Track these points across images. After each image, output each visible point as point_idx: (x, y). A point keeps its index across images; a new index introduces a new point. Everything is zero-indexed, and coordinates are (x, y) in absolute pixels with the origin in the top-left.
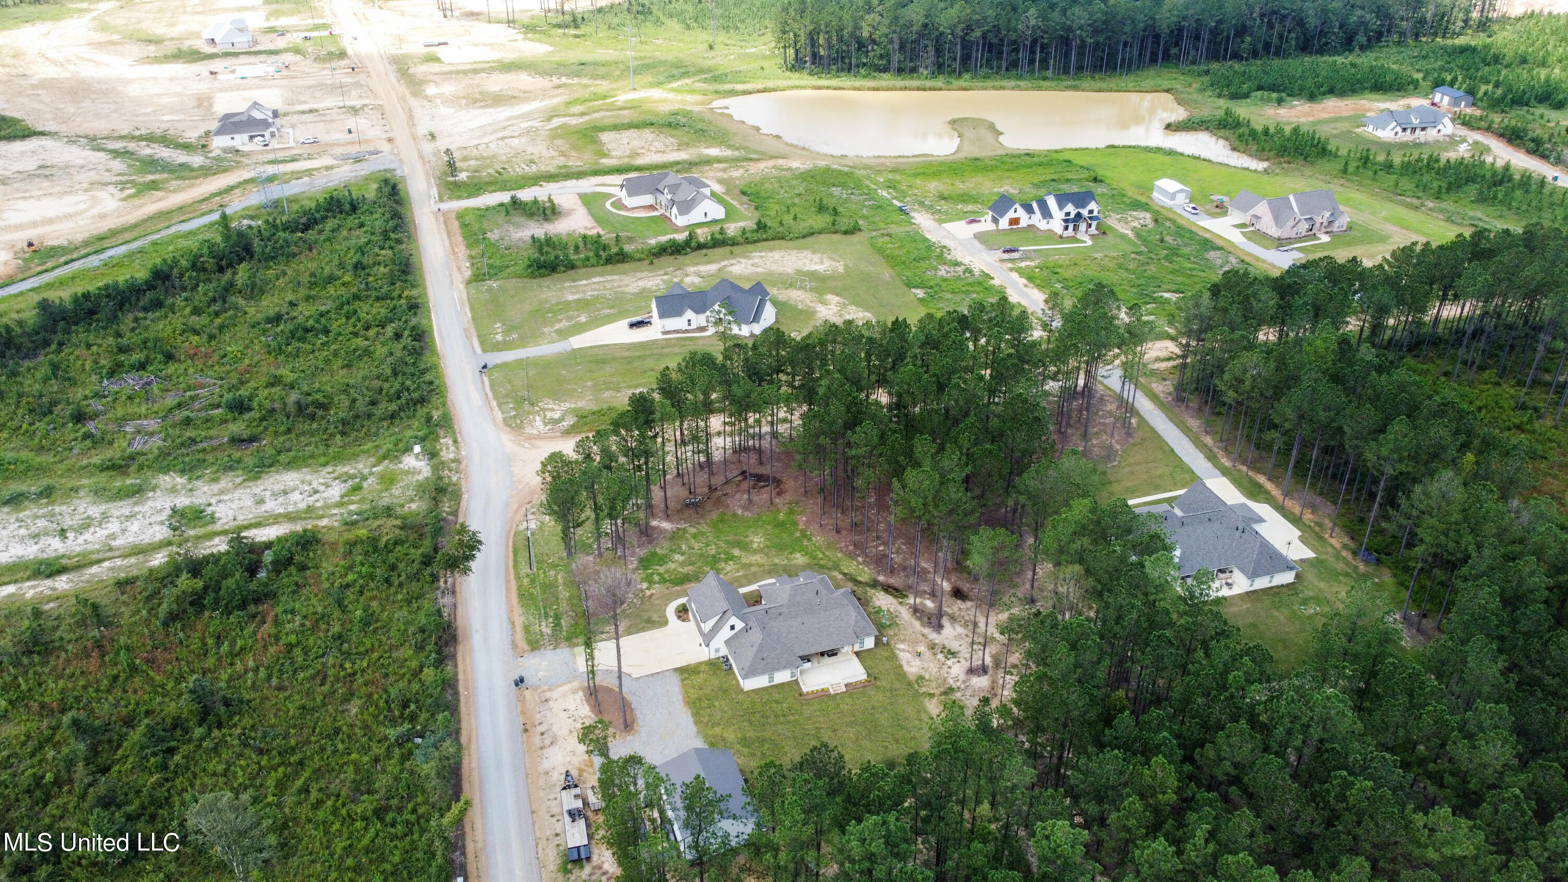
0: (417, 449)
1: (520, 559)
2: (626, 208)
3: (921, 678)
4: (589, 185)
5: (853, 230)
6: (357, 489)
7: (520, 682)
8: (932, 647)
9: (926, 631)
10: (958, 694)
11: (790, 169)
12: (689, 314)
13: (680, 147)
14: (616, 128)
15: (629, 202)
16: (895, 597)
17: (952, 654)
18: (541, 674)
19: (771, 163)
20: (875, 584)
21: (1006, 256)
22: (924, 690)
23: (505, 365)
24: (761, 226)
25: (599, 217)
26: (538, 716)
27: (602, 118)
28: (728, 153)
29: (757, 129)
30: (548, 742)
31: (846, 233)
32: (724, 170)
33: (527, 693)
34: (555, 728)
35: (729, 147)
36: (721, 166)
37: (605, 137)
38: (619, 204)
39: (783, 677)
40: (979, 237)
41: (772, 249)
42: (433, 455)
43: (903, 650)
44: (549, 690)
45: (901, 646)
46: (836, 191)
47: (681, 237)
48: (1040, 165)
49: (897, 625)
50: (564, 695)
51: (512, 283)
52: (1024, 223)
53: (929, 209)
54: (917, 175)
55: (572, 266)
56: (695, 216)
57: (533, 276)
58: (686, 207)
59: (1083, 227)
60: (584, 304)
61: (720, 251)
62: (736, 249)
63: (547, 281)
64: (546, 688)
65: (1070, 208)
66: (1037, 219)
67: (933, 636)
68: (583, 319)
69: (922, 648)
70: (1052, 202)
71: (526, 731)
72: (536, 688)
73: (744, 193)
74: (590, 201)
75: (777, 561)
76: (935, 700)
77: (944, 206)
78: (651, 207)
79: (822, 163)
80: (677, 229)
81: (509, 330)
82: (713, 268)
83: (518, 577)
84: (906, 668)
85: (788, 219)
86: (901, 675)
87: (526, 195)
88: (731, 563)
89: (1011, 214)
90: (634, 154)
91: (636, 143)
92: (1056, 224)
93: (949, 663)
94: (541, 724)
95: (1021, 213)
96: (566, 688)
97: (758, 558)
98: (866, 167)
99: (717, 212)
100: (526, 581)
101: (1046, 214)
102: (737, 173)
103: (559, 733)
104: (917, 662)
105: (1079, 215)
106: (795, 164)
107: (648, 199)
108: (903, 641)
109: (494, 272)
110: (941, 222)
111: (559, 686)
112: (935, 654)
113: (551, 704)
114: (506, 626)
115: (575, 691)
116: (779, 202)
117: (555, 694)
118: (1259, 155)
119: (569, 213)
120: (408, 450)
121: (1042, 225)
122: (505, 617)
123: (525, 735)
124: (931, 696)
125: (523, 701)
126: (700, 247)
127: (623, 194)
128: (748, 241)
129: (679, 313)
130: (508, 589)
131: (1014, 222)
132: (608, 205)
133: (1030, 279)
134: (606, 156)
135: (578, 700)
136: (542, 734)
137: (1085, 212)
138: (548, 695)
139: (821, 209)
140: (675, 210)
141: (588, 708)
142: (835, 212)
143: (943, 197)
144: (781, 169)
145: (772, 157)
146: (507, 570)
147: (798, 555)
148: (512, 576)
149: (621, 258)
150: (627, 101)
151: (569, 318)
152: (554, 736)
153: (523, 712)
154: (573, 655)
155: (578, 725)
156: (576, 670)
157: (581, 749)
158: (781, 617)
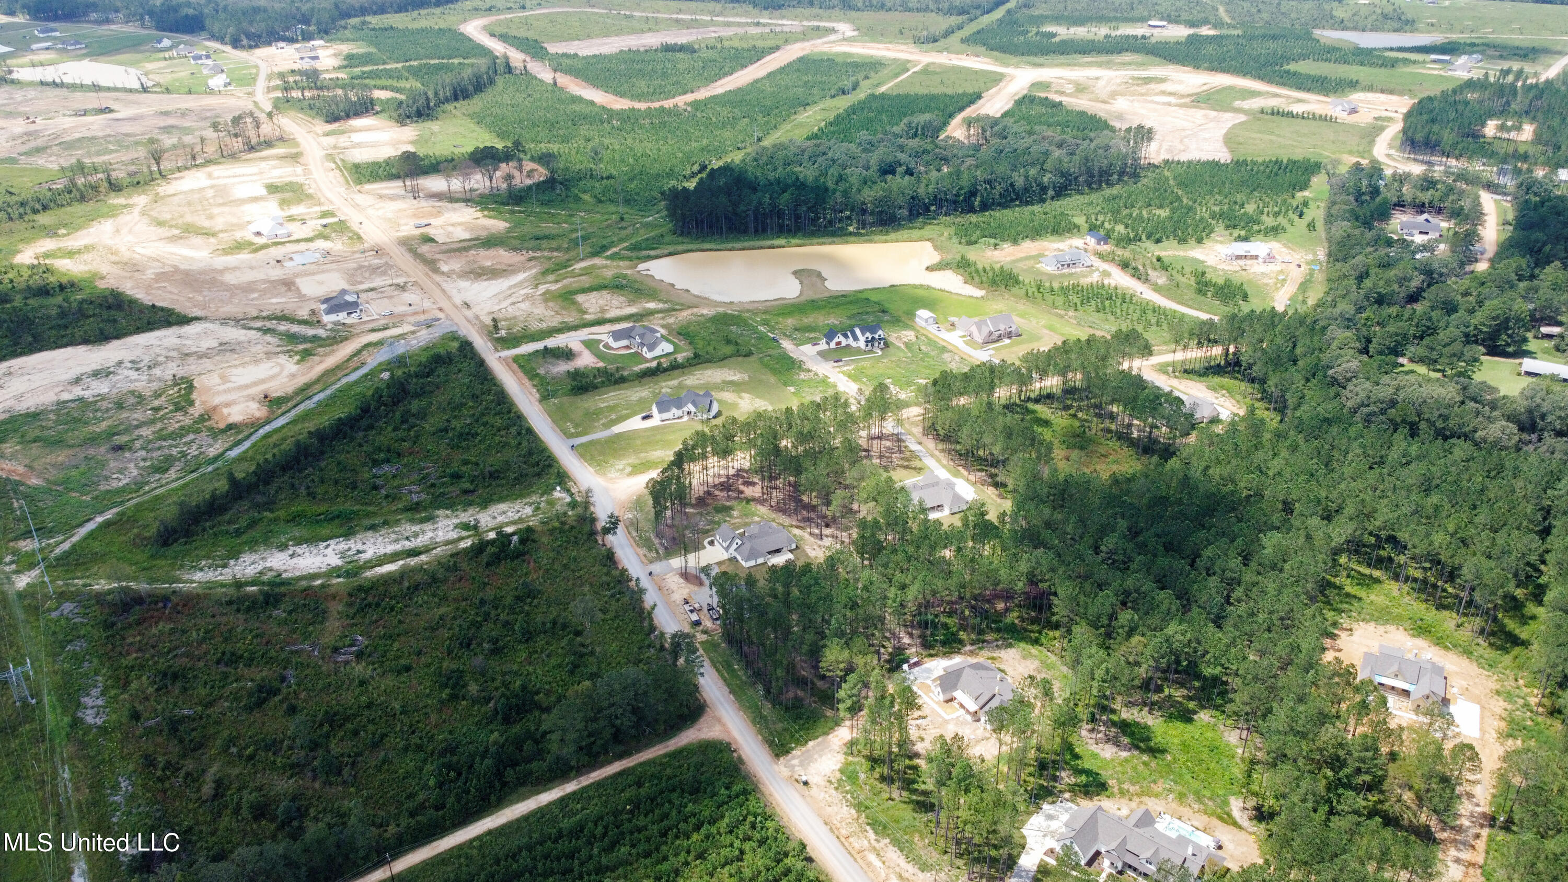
0: (558, 488)
1: (629, 528)
2: (611, 348)
3: (816, 557)
4: (584, 334)
5: (749, 354)
6: (538, 509)
7: (651, 574)
8: (820, 546)
9: (816, 540)
11: (702, 315)
12: (674, 410)
13: (631, 302)
14: (584, 291)
15: (615, 345)
16: (802, 529)
19: (689, 312)
20: (792, 526)
21: (835, 365)
23: (582, 445)
24: (696, 356)
25: (599, 355)
26: (663, 585)
27: (571, 284)
28: (661, 306)
29: (673, 285)
30: (670, 592)
31: (745, 356)
32: (663, 318)
34: (672, 587)
35: (660, 301)
36: (660, 315)
37: (580, 298)
38: (607, 346)
39: (760, 561)
40: (821, 354)
41: (706, 369)
42: (568, 491)
44: (664, 575)
45: (806, 547)
46: (733, 328)
47: (654, 364)
48: (851, 303)
49: (804, 539)
50: (671, 577)
51: (565, 399)
52: (843, 344)
53: (789, 337)
54: (779, 315)
55: (595, 387)
56: (658, 352)
57: (575, 394)
58: (651, 348)
59: (876, 344)
60: (611, 409)
61: (676, 372)
62: (685, 370)
63: (584, 397)
64: (662, 575)
65: (868, 335)
66: (851, 341)
67: (820, 542)
68: (613, 417)
69: (815, 547)
70: (858, 331)
71: (660, 590)
73: (680, 334)
74: (590, 345)
75: (747, 521)
77: (797, 335)
78: (627, 347)
79: (721, 310)
80: (648, 361)
81: (576, 426)
82: (674, 383)
83: (633, 537)
85: (710, 349)
86: (808, 556)
87: (551, 343)
88: (726, 523)
89: (836, 340)
90: (603, 311)
91: (601, 302)
92: (862, 344)
94: (665, 587)
95: (842, 339)
96: (671, 574)
97: (738, 520)
98: (748, 311)
99: (669, 348)
100: (637, 538)
101: (856, 338)
102: (671, 320)
104: (812, 551)
105: (873, 338)
106: (705, 312)
107: (625, 342)
108: (807, 545)
109: (554, 394)
110: (797, 345)
113: (667, 579)
114: (637, 555)
115: (675, 575)
116: (703, 339)
118: (980, 285)
119: (580, 354)
120: (555, 489)
121: (854, 344)
122: (634, 552)
126: (666, 370)
127: (611, 341)
128: (691, 365)
129: (668, 410)
130: (630, 542)
131: (839, 343)
132: (601, 346)
133: (849, 377)
134: (585, 313)
135: (677, 577)
136: (667, 590)
137: (877, 336)
138: (664, 577)
139: (728, 342)
140: (645, 349)
142: (737, 344)
143: (796, 329)
144: (696, 315)
145: (689, 307)
146: (624, 531)
147: (756, 518)
148: (627, 533)
149: (622, 380)
150: (581, 269)
151: (606, 417)
152: (672, 590)
153: (656, 584)
154: (669, 563)
155: (681, 586)
156: (672, 568)
157: (685, 593)
158: (756, 538)
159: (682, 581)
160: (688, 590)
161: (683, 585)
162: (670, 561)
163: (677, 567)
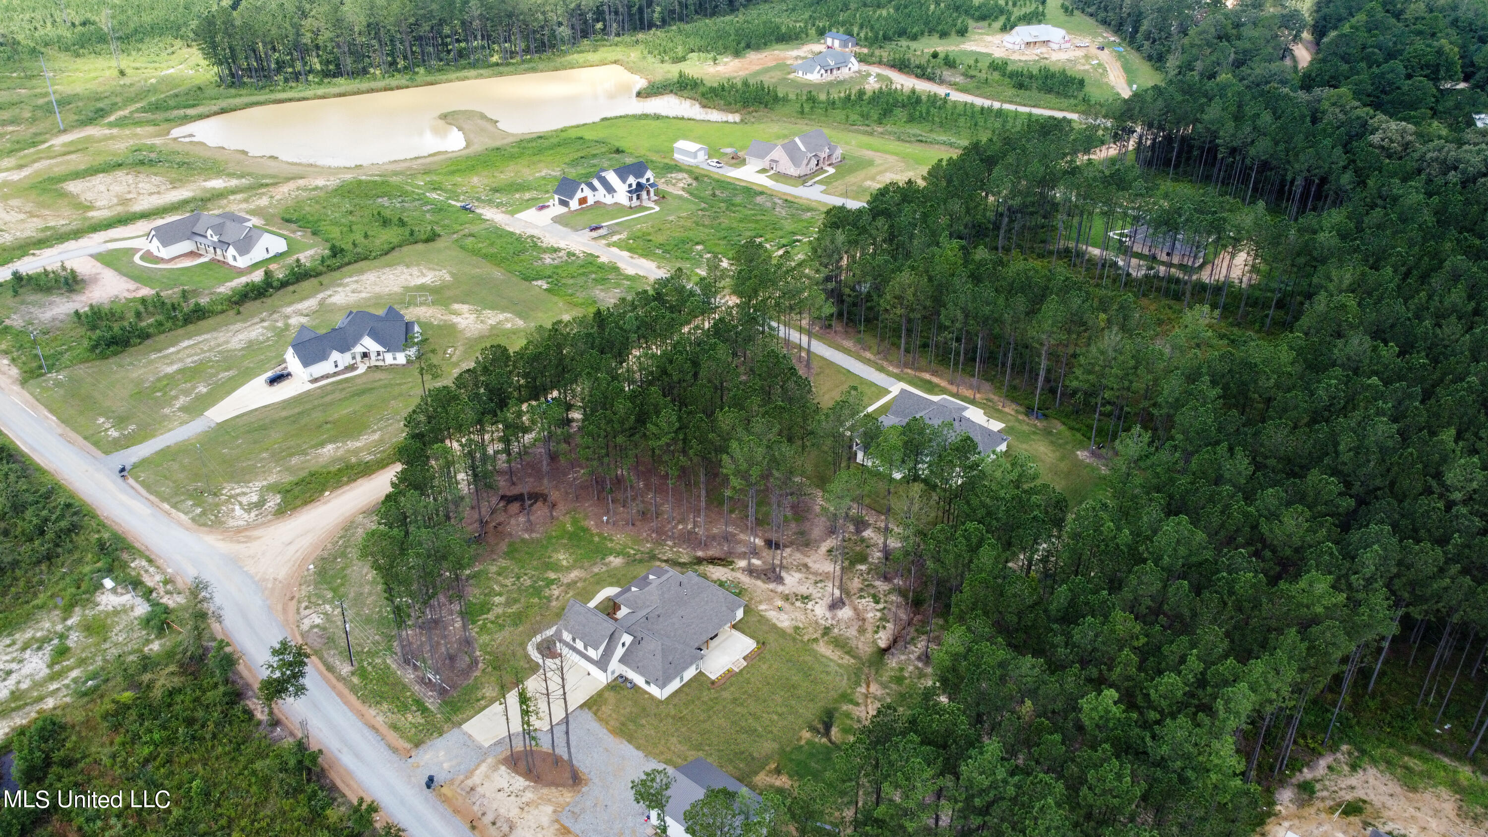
0: (108, 583)
1: (331, 660)
2: (162, 260)
3: (797, 628)
4: (96, 242)
5: (432, 238)
6: (62, 652)
7: (430, 782)
8: (786, 598)
9: (772, 586)
10: (836, 630)
11: (316, 188)
12: (335, 355)
13: (175, 184)
14: (77, 175)
15: (165, 253)
16: (724, 566)
17: (806, 598)
18: (446, 765)
19: (292, 185)
20: (699, 561)
21: (595, 234)
22: (806, 638)
23: (144, 463)
24: (336, 252)
25: (138, 276)
26: (476, 808)
27: (50, 167)
28: (234, 183)
29: (245, 153)
30: (506, 829)
31: (427, 241)
32: (246, 200)
33: (444, 790)
34: (502, 811)
35: (231, 175)
36: (239, 197)
37: (73, 187)
38: (148, 256)
39: (690, 673)
40: (557, 220)
41: (362, 272)
42: (136, 584)
43: (766, 610)
44: (467, 778)
45: (762, 607)
46: (385, 201)
47: (258, 276)
49: (746, 590)
50: (487, 777)
51: (81, 370)
52: (591, 201)
53: (490, 202)
54: (453, 173)
55: (145, 336)
56: (258, 254)
57: (103, 357)
58: (244, 246)
59: (644, 194)
60: (193, 373)
61: (306, 285)
62: (325, 279)
63: (126, 358)
64: (462, 777)
65: (632, 180)
66: (601, 195)
67: (780, 588)
68: (202, 389)
69: (780, 603)
70: (612, 177)
71: (473, 828)
72: (452, 781)
73: (288, 221)
74: (109, 259)
75: (596, 570)
76: (821, 643)
77: (499, 198)
78: (192, 254)
79: (348, 177)
80: (241, 272)
81: (121, 421)
82: (311, 303)
83: (340, 678)
84: (780, 625)
85: (358, 237)
86: (782, 633)
87: (28, 265)
88: (554, 587)
89: (579, 195)
90: (124, 202)
91: (117, 188)
92: (622, 196)
93: (810, 606)
94: (484, 814)
95: (587, 192)
96: (483, 768)
97: (574, 574)
98: (396, 173)
99: (278, 245)
100: (355, 680)
101: (610, 189)
102: (264, 202)
103: (511, 815)
104: (783, 616)
105: (639, 185)
106: (320, 182)
107: (186, 246)
108: (760, 602)
109: (53, 363)
110: (512, 213)
111: (476, 769)
112: (793, 604)
113: (479, 790)
114: (367, 732)
115: (495, 768)
116: (335, 223)
117: (476, 779)
118: (728, 107)
119: (94, 279)
120: (99, 586)
121: (608, 200)
122: (360, 724)
123: (476, 832)
124: (816, 640)
125: (447, 800)
126: (284, 284)
127: (155, 247)
128: (330, 269)
129: (322, 357)
130: (340, 695)
131: (583, 201)
132: (137, 259)
133: (630, 250)
134: (91, 208)
135: (505, 775)
136: (494, 823)
137: (643, 181)
138: (470, 783)
139: (386, 222)
140: (231, 251)
141: (521, 779)
142: (402, 223)
143: (496, 190)
144: (305, 189)
145: (288, 179)
146: (324, 678)
147: (611, 558)
148: (334, 681)
149: (199, 315)
150: (64, 145)
151: (186, 393)
152: (508, 820)
153: (456, 811)
154: (465, 733)
155: (524, 800)
156: (480, 747)
157: (545, 820)
158: (661, 619)
159: (520, 782)
160: (549, 809)
161: (529, 796)
162: (466, 727)
163: (492, 742)
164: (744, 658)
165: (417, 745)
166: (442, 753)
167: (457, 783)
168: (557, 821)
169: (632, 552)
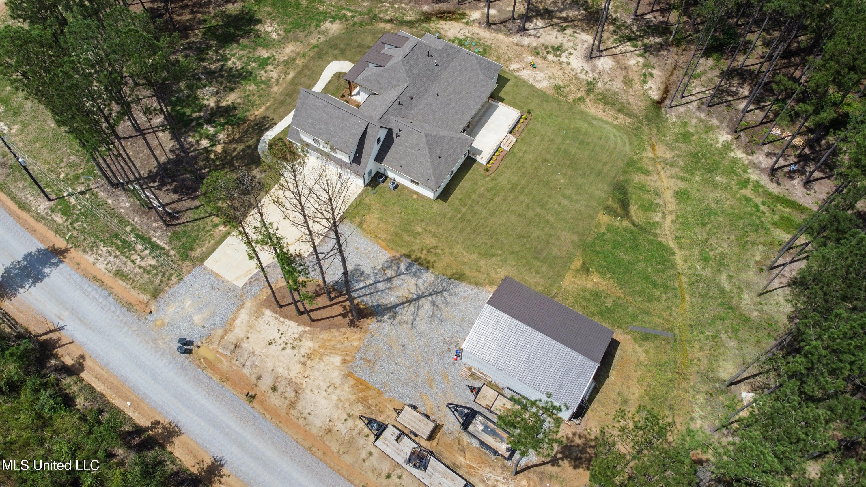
1: (21, 195)
3: (557, 88)
9: (516, 39)
10: (600, 85)
16: (456, 20)
17: (558, 49)
18: (197, 319)
20: (427, 17)
22: (571, 98)
26: (246, 371)
30: (290, 394)
33: (203, 352)
34: (281, 371)
39: (459, 163)
43: (518, 70)
44: (226, 332)
45: (514, 66)
49: (490, 47)
64: (220, 332)
69: (530, 59)
71: (251, 398)
72: (209, 338)
75: (314, 41)
76: (589, 103)
83: (39, 218)
84: (538, 86)
86: (542, 95)
88: (270, 67)
93: (563, 59)
94: (259, 378)
96: (243, 316)
97: (290, 49)
100: (59, 218)
103: (293, 374)
104: (540, 75)
108: (510, 60)
111: (234, 320)
112: (545, 58)
113: (245, 345)
114: (86, 285)
115: (257, 314)
122: (77, 277)
123: (255, 403)
124: (581, 99)
125: (210, 365)
135: (273, 322)
136: (274, 389)
138: (231, 338)
141: (293, 324)
146: (19, 220)
147: (327, 24)
148: (32, 222)
152: (291, 382)
153: (225, 378)
154: (211, 273)
155: (303, 351)
156: (234, 289)
157: (336, 376)
158: (414, 101)
159: (292, 328)
160: (337, 360)
161: (308, 345)
162: (208, 263)
163: (246, 280)
164: (511, 132)
165: (156, 294)
166: (188, 303)
167: (216, 340)
168: (350, 375)
169: (349, 14)
